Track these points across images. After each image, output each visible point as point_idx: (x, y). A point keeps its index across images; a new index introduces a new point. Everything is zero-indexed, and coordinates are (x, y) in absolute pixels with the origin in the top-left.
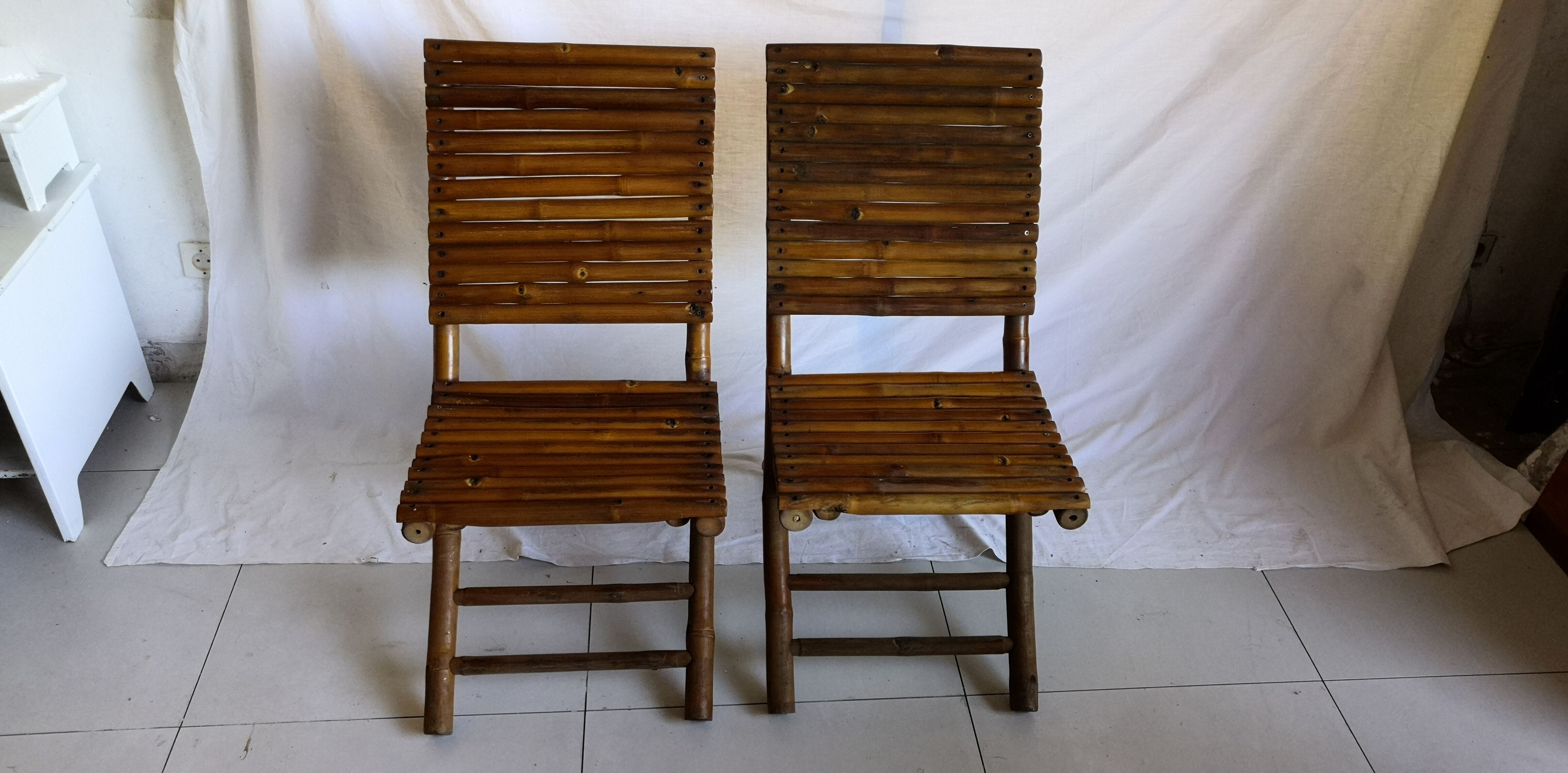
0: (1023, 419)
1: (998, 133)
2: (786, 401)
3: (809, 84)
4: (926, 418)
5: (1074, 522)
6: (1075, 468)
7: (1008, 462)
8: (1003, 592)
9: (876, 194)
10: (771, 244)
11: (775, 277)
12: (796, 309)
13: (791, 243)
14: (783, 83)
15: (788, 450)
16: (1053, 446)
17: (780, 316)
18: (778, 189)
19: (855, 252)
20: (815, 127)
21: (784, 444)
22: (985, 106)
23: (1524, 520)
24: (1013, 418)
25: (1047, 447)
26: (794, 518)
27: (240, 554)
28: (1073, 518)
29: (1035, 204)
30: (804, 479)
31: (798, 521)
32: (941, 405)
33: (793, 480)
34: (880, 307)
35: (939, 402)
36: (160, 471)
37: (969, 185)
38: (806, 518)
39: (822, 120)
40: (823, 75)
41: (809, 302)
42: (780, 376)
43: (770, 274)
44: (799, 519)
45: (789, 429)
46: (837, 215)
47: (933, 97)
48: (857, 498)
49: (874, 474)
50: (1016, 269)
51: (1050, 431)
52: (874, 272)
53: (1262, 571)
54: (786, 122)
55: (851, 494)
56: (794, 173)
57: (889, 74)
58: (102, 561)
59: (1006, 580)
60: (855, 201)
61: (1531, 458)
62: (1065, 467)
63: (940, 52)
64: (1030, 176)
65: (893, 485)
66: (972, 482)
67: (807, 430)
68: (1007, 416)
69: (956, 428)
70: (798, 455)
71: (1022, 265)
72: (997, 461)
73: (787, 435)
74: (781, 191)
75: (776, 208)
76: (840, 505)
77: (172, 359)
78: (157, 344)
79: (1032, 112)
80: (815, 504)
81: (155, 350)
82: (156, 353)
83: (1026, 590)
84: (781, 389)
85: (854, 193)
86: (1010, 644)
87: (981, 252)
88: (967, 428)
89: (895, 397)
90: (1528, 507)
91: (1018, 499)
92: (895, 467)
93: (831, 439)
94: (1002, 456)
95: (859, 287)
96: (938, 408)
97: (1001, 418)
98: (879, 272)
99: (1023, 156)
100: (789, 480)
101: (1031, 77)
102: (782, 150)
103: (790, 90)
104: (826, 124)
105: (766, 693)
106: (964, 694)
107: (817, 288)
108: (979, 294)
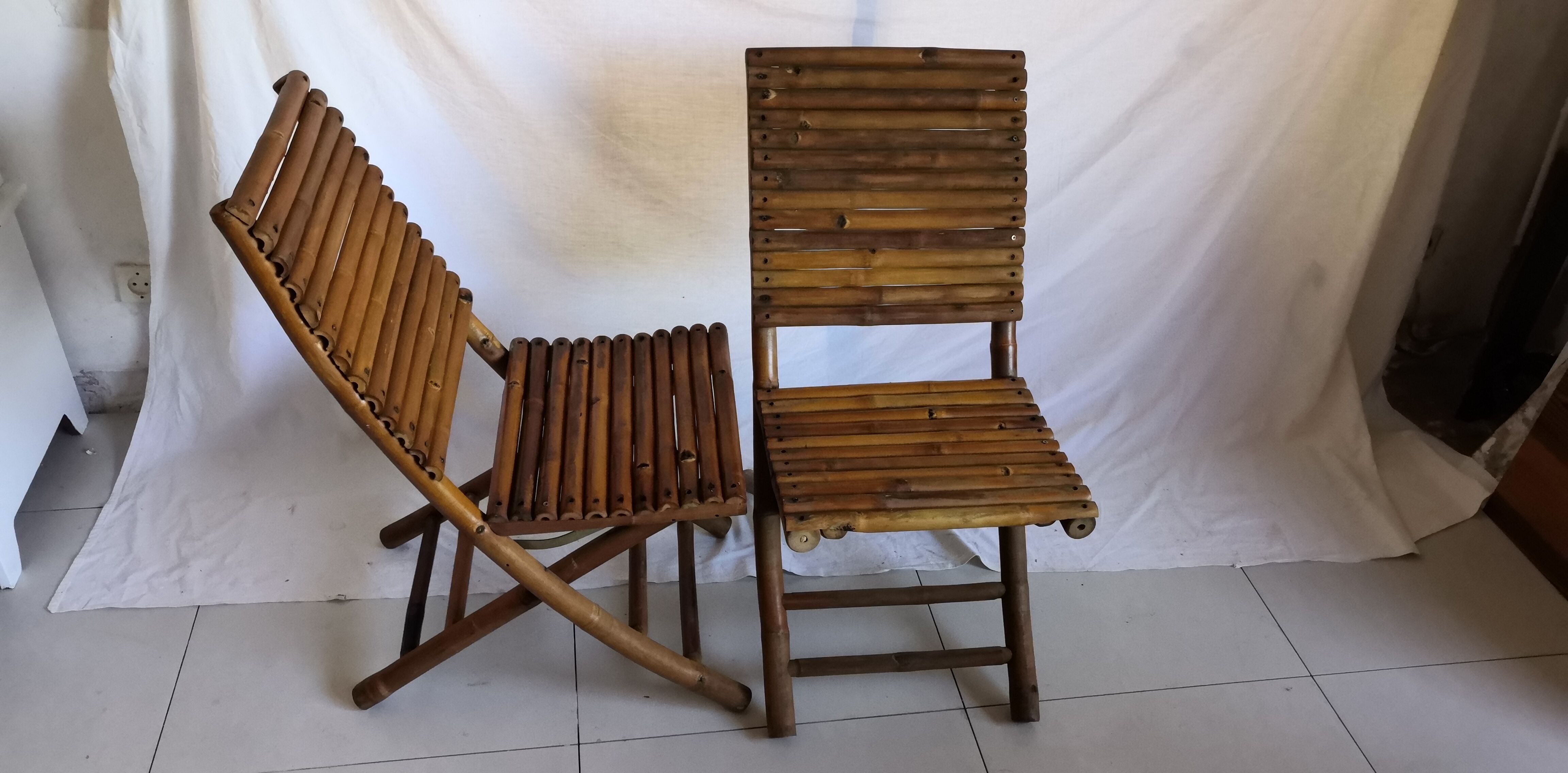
0: (1019, 426)
1: (983, 136)
2: (778, 416)
3: (791, 89)
4: (922, 429)
5: (1083, 531)
6: (1078, 476)
7: (1011, 472)
8: (999, 601)
9: (861, 200)
10: (756, 255)
11: (759, 289)
12: (784, 321)
13: (776, 253)
14: (764, 88)
15: (786, 467)
16: (1054, 453)
17: (766, 329)
18: (762, 198)
19: (843, 261)
20: (798, 133)
21: (782, 461)
22: (969, 110)
23: (1483, 507)
24: (1008, 426)
25: (1049, 455)
26: (801, 539)
27: (197, 595)
28: (1082, 527)
29: (1022, 208)
30: (810, 498)
31: (805, 541)
32: (935, 416)
33: (797, 500)
34: (869, 316)
35: (934, 412)
36: (103, 509)
37: (957, 190)
38: (814, 539)
39: (806, 126)
40: (807, 79)
41: (797, 313)
42: (769, 391)
43: (755, 285)
44: (807, 539)
45: (783, 445)
46: (824, 223)
47: (919, 101)
48: (865, 516)
49: (879, 490)
50: (1003, 274)
51: (1047, 438)
52: (861, 280)
53: (1241, 568)
54: (768, 129)
55: (859, 511)
56: (778, 181)
57: (874, 79)
58: (46, 608)
59: (1003, 590)
60: (840, 209)
61: (1487, 446)
62: (1068, 475)
63: (924, 55)
64: (1016, 179)
65: (900, 501)
66: (978, 494)
67: (804, 446)
68: (1003, 425)
69: (952, 439)
70: (799, 472)
71: (1010, 271)
72: (1000, 471)
73: (784, 451)
74: (765, 200)
75: (761, 217)
76: (848, 524)
77: (106, 388)
78: (90, 373)
79: (1018, 115)
80: (822, 523)
81: (88, 379)
82: (90, 383)
83: (1023, 598)
84: (772, 404)
85: (839, 201)
86: (1009, 654)
87: (969, 258)
88: (965, 439)
89: (887, 408)
90: (1488, 494)
91: (1028, 510)
92: (900, 481)
93: (831, 455)
94: (1005, 466)
95: (848, 297)
96: (932, 419)
97: (997, 427)
98: (866, 280)
99: (1008, 159)
100: (794, 500)
101: (1015, 80)
102: (766, 158)
103: (773, 95)
104: (810, 130)
105: (765, 716)
106: (963, 707)
107: (805, 299)
108: (968, 301)
